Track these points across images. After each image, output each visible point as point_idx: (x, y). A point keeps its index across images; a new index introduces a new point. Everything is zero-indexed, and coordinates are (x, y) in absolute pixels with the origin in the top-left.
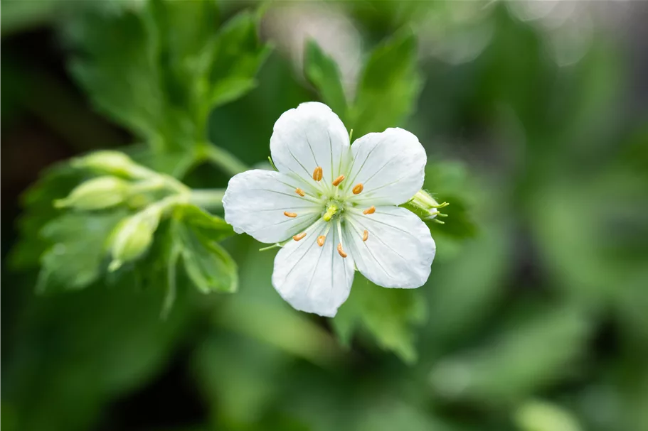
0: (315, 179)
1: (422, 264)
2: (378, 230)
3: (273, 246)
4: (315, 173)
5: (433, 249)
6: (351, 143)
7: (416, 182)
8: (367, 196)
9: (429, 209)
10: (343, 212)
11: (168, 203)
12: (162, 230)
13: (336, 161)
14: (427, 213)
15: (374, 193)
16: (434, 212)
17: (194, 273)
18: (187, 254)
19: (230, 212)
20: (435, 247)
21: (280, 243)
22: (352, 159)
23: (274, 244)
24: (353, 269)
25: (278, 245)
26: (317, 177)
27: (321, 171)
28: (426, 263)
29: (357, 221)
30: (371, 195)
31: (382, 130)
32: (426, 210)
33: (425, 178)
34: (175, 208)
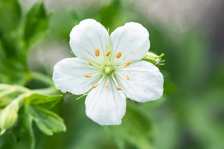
0: (96, 55)
1: (158, 86)
2: (132, 75)
3: (82, 96)
4: (96, 52)
5: (162, 78)
6: (110, 35)
7: (146, 46)
8: (123, 60)
9: (155, 59)
10: (113, 71)
11: (21, 98)
12: (21, 111)
13: (104, 46)
14: (155, 61)
15: (126, 58)
16: (158, 60)
17: (42, 128)
18: (37, 120)
19: (58, 82)
20: (163, 76)
21: (86, 93)
22: (112, 43)
23: (83, 94)
24: (125, 98)
25: (85, 95)
26: (97, 54)
27: (98, 51)
28: (160, 85)
29: (121, 74)
30: (125, 59)
31: (123, 25)
32: (154, 60)
33: (150, 43)
34: (25, 100)
